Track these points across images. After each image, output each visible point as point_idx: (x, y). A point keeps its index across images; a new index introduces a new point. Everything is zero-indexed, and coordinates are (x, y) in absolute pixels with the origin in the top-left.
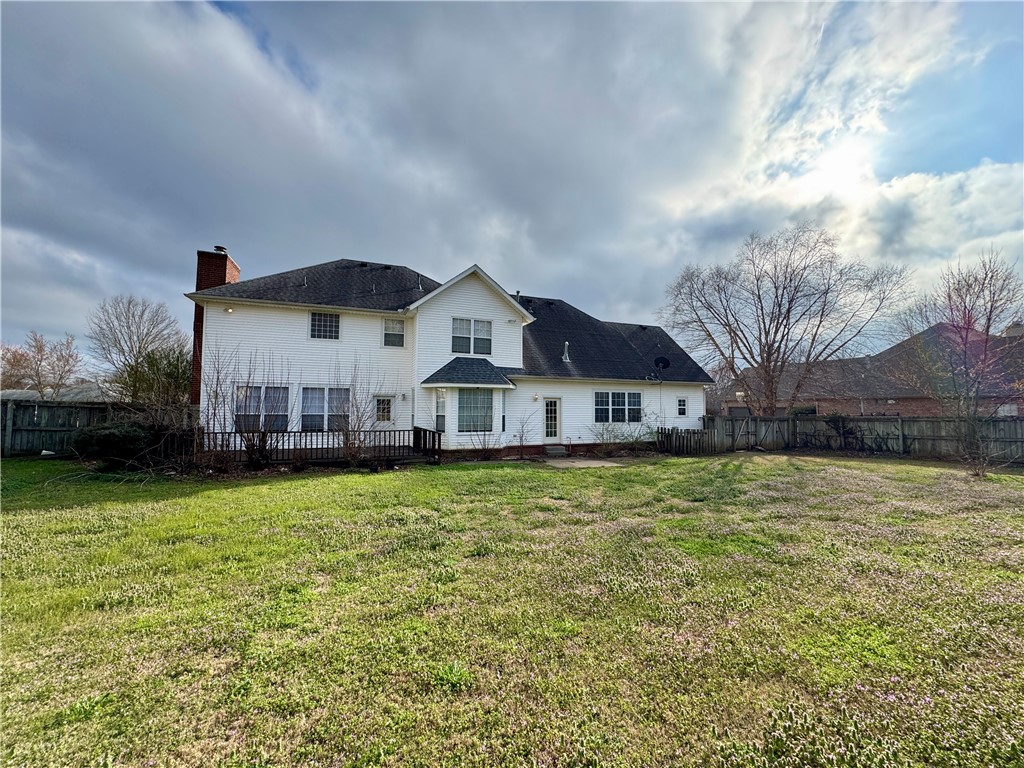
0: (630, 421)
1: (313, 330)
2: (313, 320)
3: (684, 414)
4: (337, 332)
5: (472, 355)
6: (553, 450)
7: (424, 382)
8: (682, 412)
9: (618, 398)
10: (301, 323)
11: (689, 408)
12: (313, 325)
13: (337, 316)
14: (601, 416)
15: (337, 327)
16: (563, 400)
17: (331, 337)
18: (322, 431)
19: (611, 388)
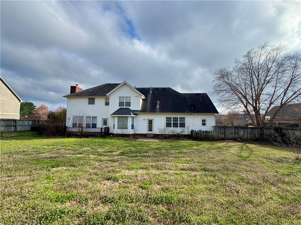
0: (173, 127)
1: (89, 103)
2: (89, 100)
3: (205, 125)
4: (94, 103)
5: (125, 107)
6: (149, 135)
7: (111, 115)
8: (204, 124)
9: (175, 119)
10: (86, 101)
11: (207, 123)
12: (89, 101)
13: (94, 99)
14: (168, 125)
15: (94, 101)
16: (154, 120)
17: (93, 104)
18: (90, 127)
19: (172, 116)
